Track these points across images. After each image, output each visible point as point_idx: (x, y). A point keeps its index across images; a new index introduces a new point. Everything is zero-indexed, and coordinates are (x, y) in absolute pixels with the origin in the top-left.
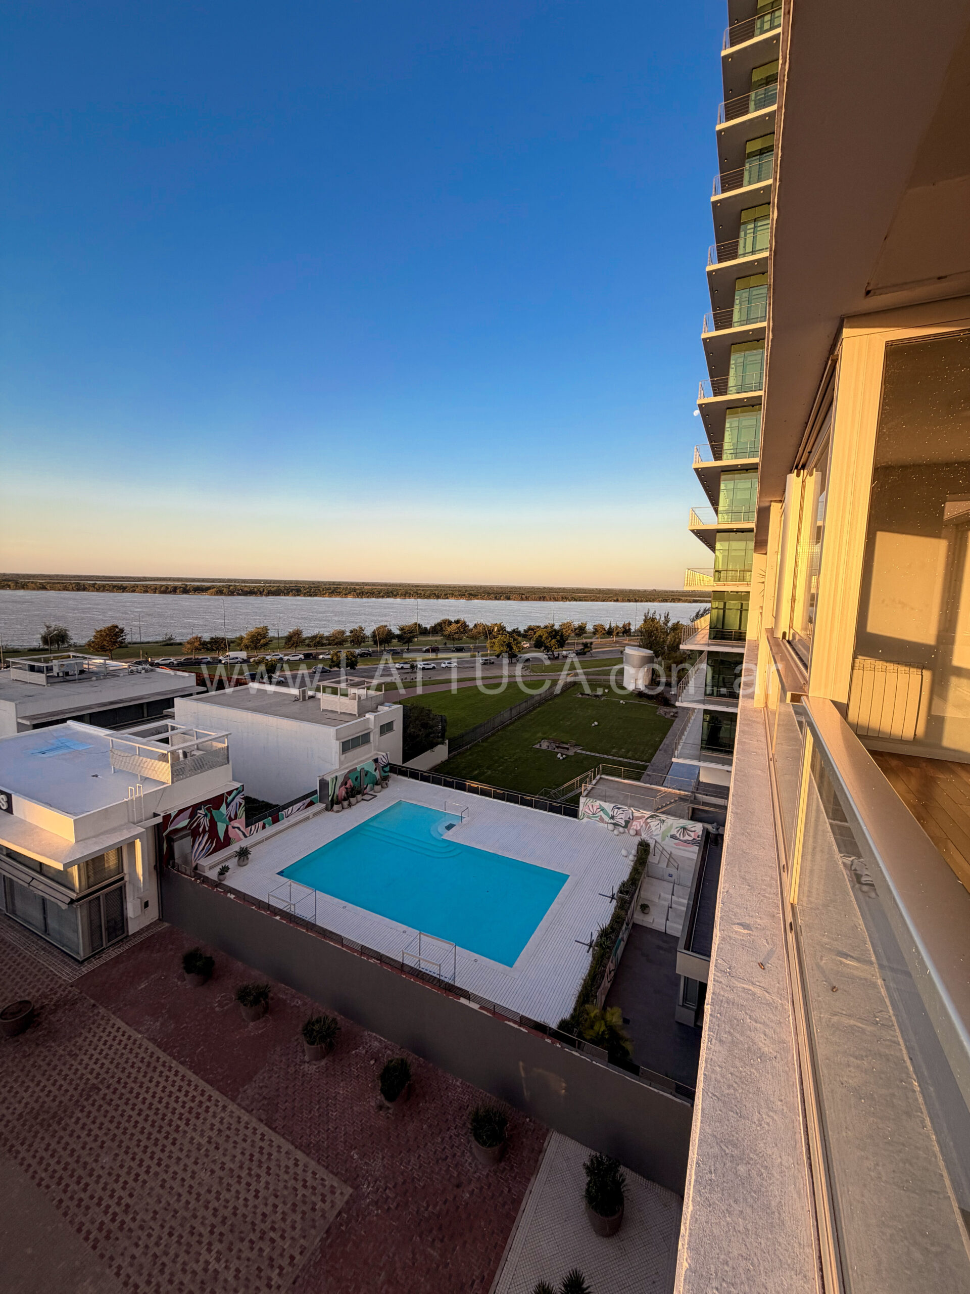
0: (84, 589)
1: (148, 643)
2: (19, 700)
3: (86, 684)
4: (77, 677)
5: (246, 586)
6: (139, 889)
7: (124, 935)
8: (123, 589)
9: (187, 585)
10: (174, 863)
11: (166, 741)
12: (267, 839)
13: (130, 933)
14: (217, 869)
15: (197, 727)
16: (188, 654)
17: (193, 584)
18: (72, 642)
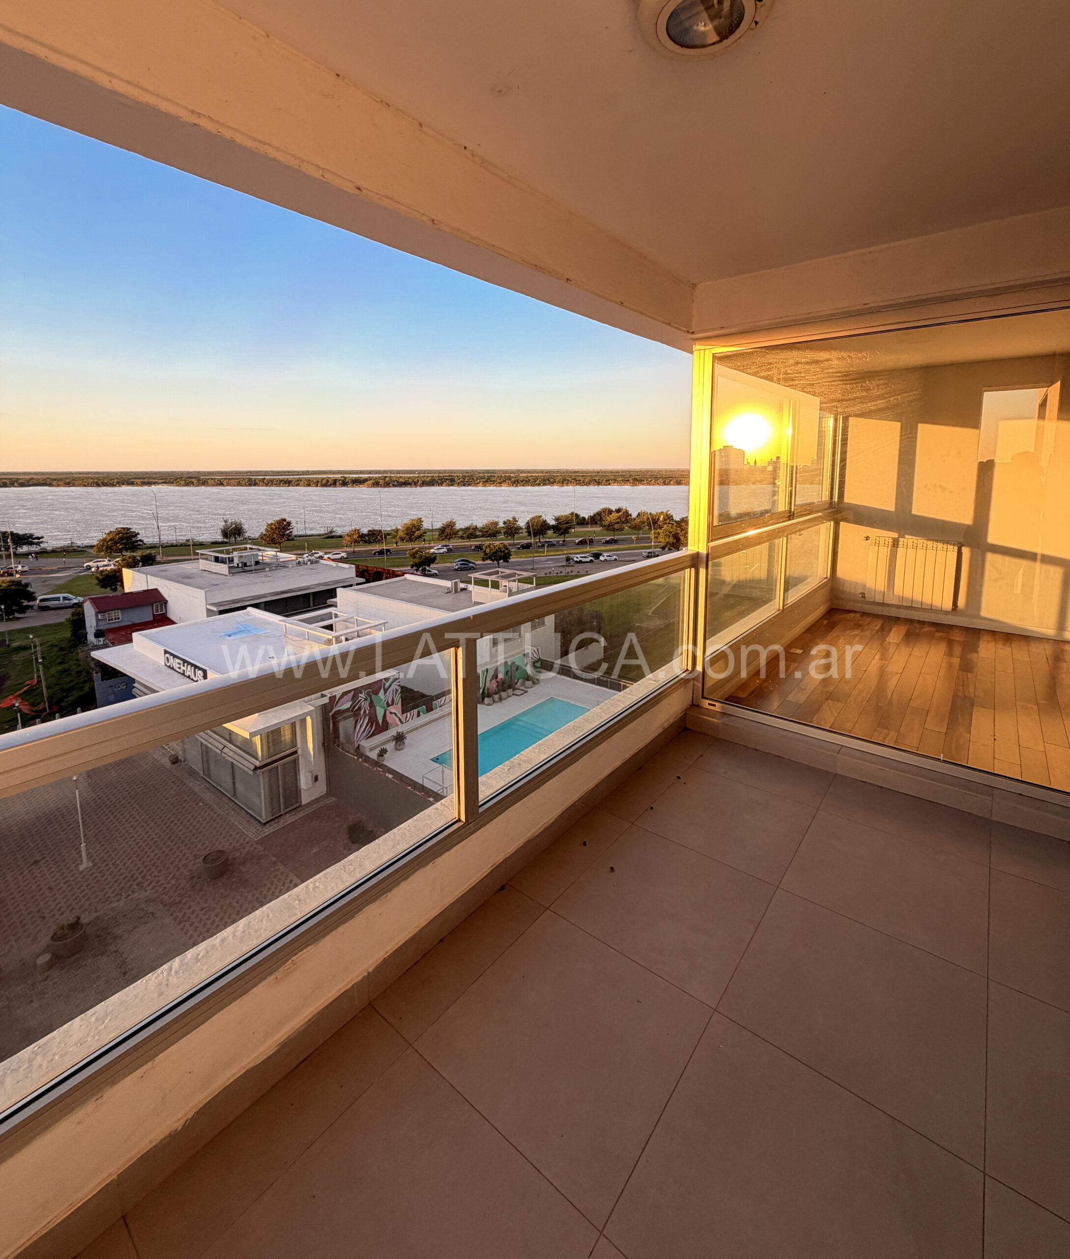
0: (255, 484)
1: (312, 535)
2: (210, 588)
3: (261, 574)
4: (253, 568)
5: (401, 477)
6: (309, 761)
7: (298, 805)
8: (288, 483)
9: (345, 478)
10: (339, 741)
11: (330, 628)
12: (422, 726)
13: (304, 803)
14: (377, 751)
15: (357, 615)
16: (347, 545)
17: (351, 476)
18: (246, 535)
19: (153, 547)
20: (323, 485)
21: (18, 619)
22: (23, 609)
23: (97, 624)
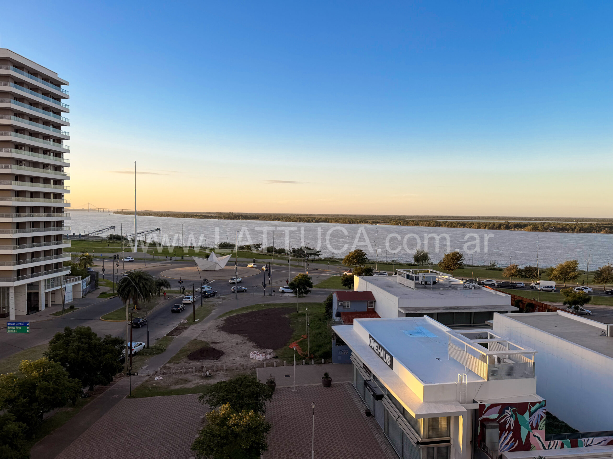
0: (440, 225)
1: (478, 266)
2: (401, 296)
3: (437, 292)
4: (432, 286)
5: (558, 224)
6: (459, 453)
8: (464, 225)
9: (509, 223)
10: (485, 445)
15: (510, 340)
16: (506, 278)
17: (514, 221)
18: (430, 261)
19: (373, 263)
20: (490, 228)
21: (304, 297)
22: (307, 292)
23: (338, 308)
